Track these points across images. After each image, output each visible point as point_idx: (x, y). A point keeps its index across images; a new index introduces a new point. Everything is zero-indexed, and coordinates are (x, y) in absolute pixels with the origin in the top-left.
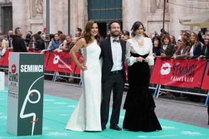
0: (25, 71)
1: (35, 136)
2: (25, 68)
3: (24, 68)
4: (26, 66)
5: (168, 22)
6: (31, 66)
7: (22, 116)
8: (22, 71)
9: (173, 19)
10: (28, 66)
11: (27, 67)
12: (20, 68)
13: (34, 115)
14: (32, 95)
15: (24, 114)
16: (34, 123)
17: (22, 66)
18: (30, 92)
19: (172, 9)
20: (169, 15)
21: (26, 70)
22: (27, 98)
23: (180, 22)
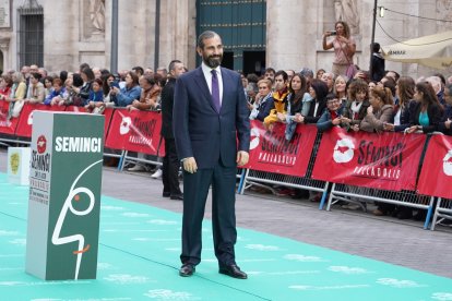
0: (65, 150)
1: (82, 282)
2: (65, 144)
3: (62, 143)
4: (65, 139)
6: (77, 139)
7: (57, 241)
8: (57, 149)
10: (72, 139)
11: (68, 141)
12: (54, 144)
13: (80, 238)
14: (77, 198)
15: (60, 236)
16: (80, 256)
17: (58, 139)
18: (73, 193)
21: (67, 147)
22: (68, 204)
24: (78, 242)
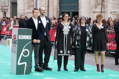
0: (21, 39)
1: (26, 75)
2: (21, 37)
4: (21, 36)
5: (104, 13)
6: (25, 36)
7: (19, 64)
8: (19, 39)
9: (107, 11)
10: (23, 36)
11: (22, 36)
14: (25, 52)
15: (20, 63)
16: (25, 68)
17: (19, 36)
19: (107, 5)
20: (105, 9)
21: (22, 38)
22: (22, 54)
23: (111, 13)
24: (25, 64)
